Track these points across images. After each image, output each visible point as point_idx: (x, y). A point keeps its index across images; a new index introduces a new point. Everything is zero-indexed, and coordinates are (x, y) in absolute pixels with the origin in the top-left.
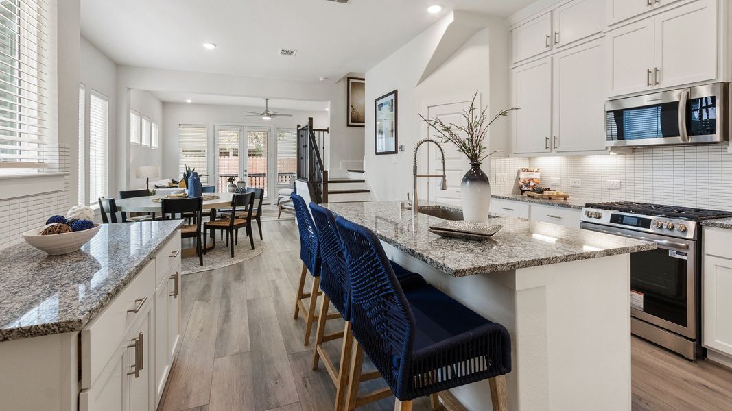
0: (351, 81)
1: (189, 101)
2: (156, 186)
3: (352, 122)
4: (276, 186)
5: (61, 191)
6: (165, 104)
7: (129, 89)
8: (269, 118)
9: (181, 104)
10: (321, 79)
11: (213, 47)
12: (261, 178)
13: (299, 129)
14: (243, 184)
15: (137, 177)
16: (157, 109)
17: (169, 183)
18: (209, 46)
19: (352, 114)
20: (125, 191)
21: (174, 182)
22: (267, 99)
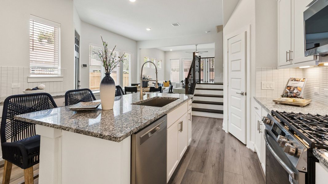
1: (171, 50)
5: (62, 81)
7: (141, 49)
10: (206, 32)
11: (150, 29)
18: (148, 29)
22: (197, 45)
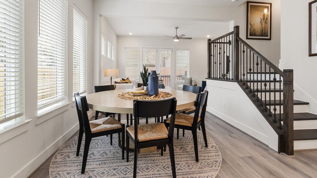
0: (250, 4)
1: (131, 34)
2: (115, 82)
3: (250, 36)
4: (176, 83)
6: (118, 37)
8: (177, 40)
9: (126, 37)
12: (167, 78)
13: (210, 42)
14: (162, 81)
15: (105, 76)
16: (114, 38)
17: (121, 80)
19: (250, 30)
20: (98, 86)
21: (123, 79)
22: (177, 28)
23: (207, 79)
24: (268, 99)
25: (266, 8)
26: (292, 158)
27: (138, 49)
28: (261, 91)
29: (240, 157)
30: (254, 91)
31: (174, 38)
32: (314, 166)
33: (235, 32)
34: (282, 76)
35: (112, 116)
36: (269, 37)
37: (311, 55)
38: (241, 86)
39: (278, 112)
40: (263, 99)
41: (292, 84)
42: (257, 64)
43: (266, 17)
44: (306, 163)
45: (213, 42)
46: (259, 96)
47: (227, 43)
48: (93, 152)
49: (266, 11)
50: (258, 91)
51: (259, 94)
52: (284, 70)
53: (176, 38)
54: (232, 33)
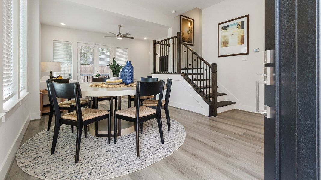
0: (181, 17)
1: (63, 24)
6: (43, 25)
8: (121, 38)
13: (156, 43)
19: (182, 37)
22: (120, 26)
23: (152, 74)
24: (202, 85)
25: (189, 22)
26: (217, 118)
27: (71, 43)
28: (198, 80)
29: (193, 123)
30: (193, 80)
31: (118, 35)
32: (227, 119)
33: (178, 37)
34: (211, 68)
35: (86, 108)
36: (192, 44)
37: (219, 57)
38: (184, 77)
39: (208, 93)
40: (199, 86)
41: (216, 72)
42: (195, 61)
43: (191, 29)
44: (223, 119)
45: (158, 43)
46: (196, 84)
47: (167, 45)
48: (70, 147)
49: (189, 24)
50: (195, 80)
51: (196, 82)
52: (212, 64)
53: (120, 36)
54: (175, 37)
